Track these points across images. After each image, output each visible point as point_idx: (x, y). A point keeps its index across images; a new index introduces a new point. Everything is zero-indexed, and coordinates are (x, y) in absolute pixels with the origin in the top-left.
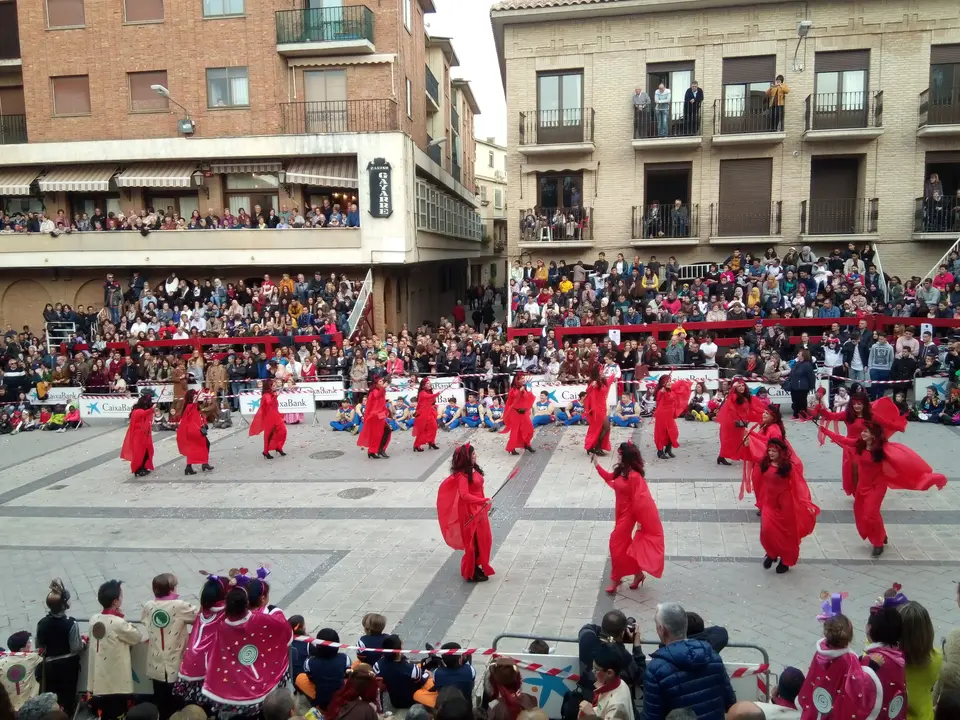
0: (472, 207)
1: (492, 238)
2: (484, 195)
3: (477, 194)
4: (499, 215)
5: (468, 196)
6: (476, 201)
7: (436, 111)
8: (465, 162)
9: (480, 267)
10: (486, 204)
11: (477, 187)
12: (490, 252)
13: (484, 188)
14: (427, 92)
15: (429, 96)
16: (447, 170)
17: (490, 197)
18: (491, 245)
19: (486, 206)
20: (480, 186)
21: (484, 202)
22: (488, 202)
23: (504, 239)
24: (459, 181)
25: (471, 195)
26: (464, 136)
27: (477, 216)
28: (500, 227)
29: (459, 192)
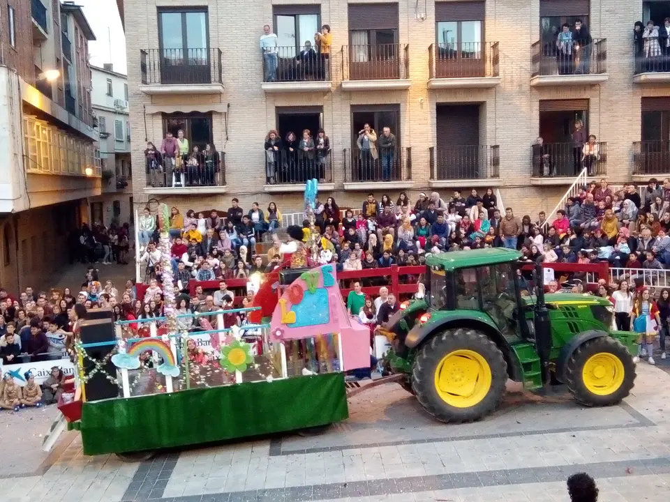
0: (90, 141)
1: (113, 170)
2: (103, 126)
3: (95, 126)
4: (121, 148)
5: (85, 129)
6: (94, 134)
7: (44, 39)
8: (79, 92)
9: (101, 204)
10: (105, 136)
11: (95, 119)
12: (113, 189)
13: (102, 119)
14: (33, 20)
15: (36, 23)
16: (60, 104)
17: (110, 128)
18: (113, 181)
19: (105, 138)
20: (97, 118)
21: (104, 133)
22: (108, 134)
23: (127, 174)
24: (74, 114)
25: (89, 128)
26: (78, 65)
27: (96, 151)
28: (123, 161)
29: (74, 126)
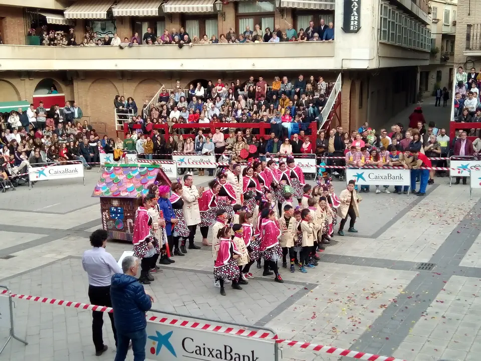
0: (425, 24)
1: (440, 49)
2: (435, 14)
3: (429, 13)
4: (446, 30)
5: (422, 15)
6: (429, 19)
9: (427, 74)
10: (436, 21)
11: (430, 8)
12: (437, 61)
13: (435, 9)
17: (441, 16)
18: (439, 55)
19: (436, 23)
20: (432, 7)
21: (435, 19)
22: (438, 20)
23: (449, 51)
24: (415, 3)
25: (425, 14)
27: (428, 32)
28: (447, 41)
29: (414, 12)
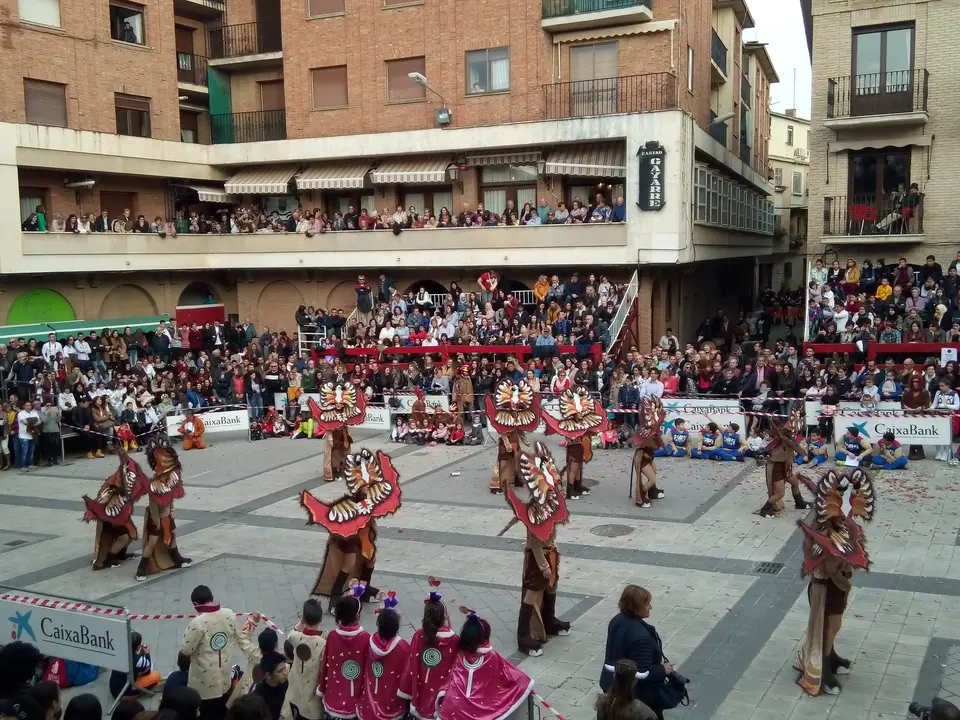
0: (765, 194)
1: (788, 232)
2: (779, 179)
3: (770, 178)
4: (797, 203)
5: (758, 181)
6: (769, 187)
7: (723, 82)
8: (756, 141)
9: (770, 267)
10: (781, 190)
11: (771, 170)
12: (785, 248)
13: (779, 171)
14: (712, 61)
15: (715, 65)
16: (734, 151)
17: (788, 180)
18: (786, 240)
19: (781, 192)
20: (774, 169)
21: (779, 187)
22: (784, 188)
23: (802, 232)
24: (748, 164)
25: (764, 180)
26: (757, 110)
27: (769, 205)
28: (798, 217)
29: (747, 177)
